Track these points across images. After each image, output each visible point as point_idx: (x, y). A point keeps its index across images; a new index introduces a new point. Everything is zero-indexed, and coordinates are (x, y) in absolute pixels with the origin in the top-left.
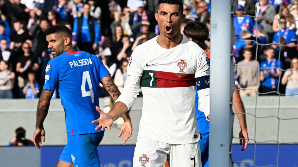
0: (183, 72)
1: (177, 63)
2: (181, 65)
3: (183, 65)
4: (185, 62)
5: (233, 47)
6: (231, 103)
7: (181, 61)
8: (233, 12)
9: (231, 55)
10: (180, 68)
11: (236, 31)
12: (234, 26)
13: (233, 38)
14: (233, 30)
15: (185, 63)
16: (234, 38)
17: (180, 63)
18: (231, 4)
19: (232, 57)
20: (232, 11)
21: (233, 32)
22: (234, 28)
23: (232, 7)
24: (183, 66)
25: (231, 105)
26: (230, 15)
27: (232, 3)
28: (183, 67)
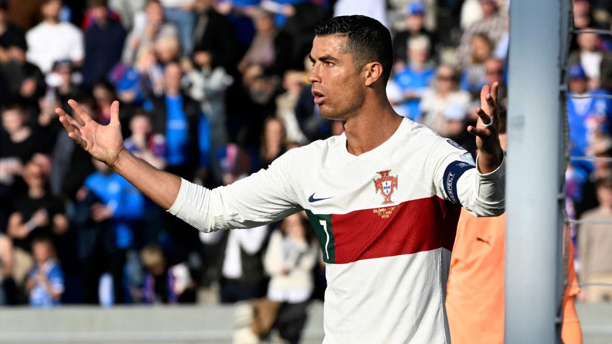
0: (390, 202)
1: (373, 184)
2: (384, 184)
3: (389, 183)
4: (390, 174)
5: (564, 176)
6: (557, 320)
7: (380, 176)
8: (564, 87)
9: (560, 196)
10: (383, 193)
11: (573, 134)
12: (567, 121)
13: (564, 152)
14: (565, 132)
15: (391, 178)
16: (567, 154)
17: (380, 181)
18: (560, 66)
19: (561, 203)
20: (562, 82)
21: (565, 137)
22: (568, 126)
23: (563, 73)
24: (389, 187)
25: (559, 327)
26: (556, 95)
27: (563, 62)
28: (389, 190)
